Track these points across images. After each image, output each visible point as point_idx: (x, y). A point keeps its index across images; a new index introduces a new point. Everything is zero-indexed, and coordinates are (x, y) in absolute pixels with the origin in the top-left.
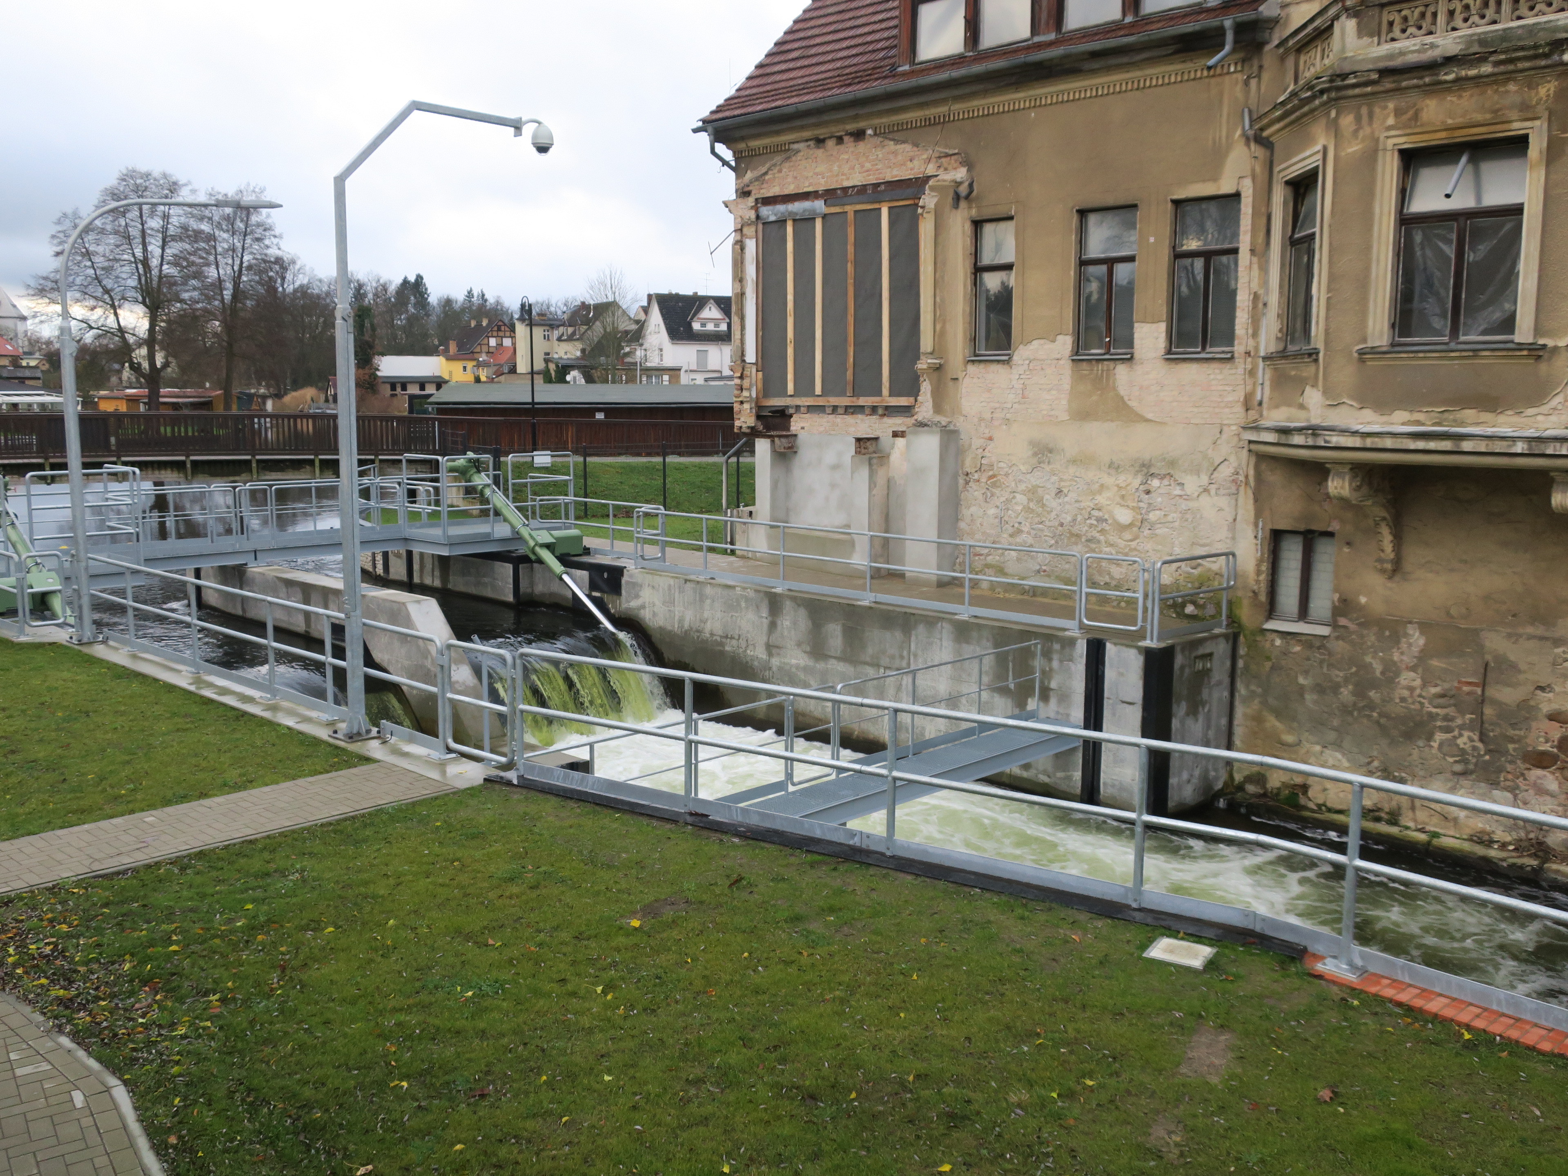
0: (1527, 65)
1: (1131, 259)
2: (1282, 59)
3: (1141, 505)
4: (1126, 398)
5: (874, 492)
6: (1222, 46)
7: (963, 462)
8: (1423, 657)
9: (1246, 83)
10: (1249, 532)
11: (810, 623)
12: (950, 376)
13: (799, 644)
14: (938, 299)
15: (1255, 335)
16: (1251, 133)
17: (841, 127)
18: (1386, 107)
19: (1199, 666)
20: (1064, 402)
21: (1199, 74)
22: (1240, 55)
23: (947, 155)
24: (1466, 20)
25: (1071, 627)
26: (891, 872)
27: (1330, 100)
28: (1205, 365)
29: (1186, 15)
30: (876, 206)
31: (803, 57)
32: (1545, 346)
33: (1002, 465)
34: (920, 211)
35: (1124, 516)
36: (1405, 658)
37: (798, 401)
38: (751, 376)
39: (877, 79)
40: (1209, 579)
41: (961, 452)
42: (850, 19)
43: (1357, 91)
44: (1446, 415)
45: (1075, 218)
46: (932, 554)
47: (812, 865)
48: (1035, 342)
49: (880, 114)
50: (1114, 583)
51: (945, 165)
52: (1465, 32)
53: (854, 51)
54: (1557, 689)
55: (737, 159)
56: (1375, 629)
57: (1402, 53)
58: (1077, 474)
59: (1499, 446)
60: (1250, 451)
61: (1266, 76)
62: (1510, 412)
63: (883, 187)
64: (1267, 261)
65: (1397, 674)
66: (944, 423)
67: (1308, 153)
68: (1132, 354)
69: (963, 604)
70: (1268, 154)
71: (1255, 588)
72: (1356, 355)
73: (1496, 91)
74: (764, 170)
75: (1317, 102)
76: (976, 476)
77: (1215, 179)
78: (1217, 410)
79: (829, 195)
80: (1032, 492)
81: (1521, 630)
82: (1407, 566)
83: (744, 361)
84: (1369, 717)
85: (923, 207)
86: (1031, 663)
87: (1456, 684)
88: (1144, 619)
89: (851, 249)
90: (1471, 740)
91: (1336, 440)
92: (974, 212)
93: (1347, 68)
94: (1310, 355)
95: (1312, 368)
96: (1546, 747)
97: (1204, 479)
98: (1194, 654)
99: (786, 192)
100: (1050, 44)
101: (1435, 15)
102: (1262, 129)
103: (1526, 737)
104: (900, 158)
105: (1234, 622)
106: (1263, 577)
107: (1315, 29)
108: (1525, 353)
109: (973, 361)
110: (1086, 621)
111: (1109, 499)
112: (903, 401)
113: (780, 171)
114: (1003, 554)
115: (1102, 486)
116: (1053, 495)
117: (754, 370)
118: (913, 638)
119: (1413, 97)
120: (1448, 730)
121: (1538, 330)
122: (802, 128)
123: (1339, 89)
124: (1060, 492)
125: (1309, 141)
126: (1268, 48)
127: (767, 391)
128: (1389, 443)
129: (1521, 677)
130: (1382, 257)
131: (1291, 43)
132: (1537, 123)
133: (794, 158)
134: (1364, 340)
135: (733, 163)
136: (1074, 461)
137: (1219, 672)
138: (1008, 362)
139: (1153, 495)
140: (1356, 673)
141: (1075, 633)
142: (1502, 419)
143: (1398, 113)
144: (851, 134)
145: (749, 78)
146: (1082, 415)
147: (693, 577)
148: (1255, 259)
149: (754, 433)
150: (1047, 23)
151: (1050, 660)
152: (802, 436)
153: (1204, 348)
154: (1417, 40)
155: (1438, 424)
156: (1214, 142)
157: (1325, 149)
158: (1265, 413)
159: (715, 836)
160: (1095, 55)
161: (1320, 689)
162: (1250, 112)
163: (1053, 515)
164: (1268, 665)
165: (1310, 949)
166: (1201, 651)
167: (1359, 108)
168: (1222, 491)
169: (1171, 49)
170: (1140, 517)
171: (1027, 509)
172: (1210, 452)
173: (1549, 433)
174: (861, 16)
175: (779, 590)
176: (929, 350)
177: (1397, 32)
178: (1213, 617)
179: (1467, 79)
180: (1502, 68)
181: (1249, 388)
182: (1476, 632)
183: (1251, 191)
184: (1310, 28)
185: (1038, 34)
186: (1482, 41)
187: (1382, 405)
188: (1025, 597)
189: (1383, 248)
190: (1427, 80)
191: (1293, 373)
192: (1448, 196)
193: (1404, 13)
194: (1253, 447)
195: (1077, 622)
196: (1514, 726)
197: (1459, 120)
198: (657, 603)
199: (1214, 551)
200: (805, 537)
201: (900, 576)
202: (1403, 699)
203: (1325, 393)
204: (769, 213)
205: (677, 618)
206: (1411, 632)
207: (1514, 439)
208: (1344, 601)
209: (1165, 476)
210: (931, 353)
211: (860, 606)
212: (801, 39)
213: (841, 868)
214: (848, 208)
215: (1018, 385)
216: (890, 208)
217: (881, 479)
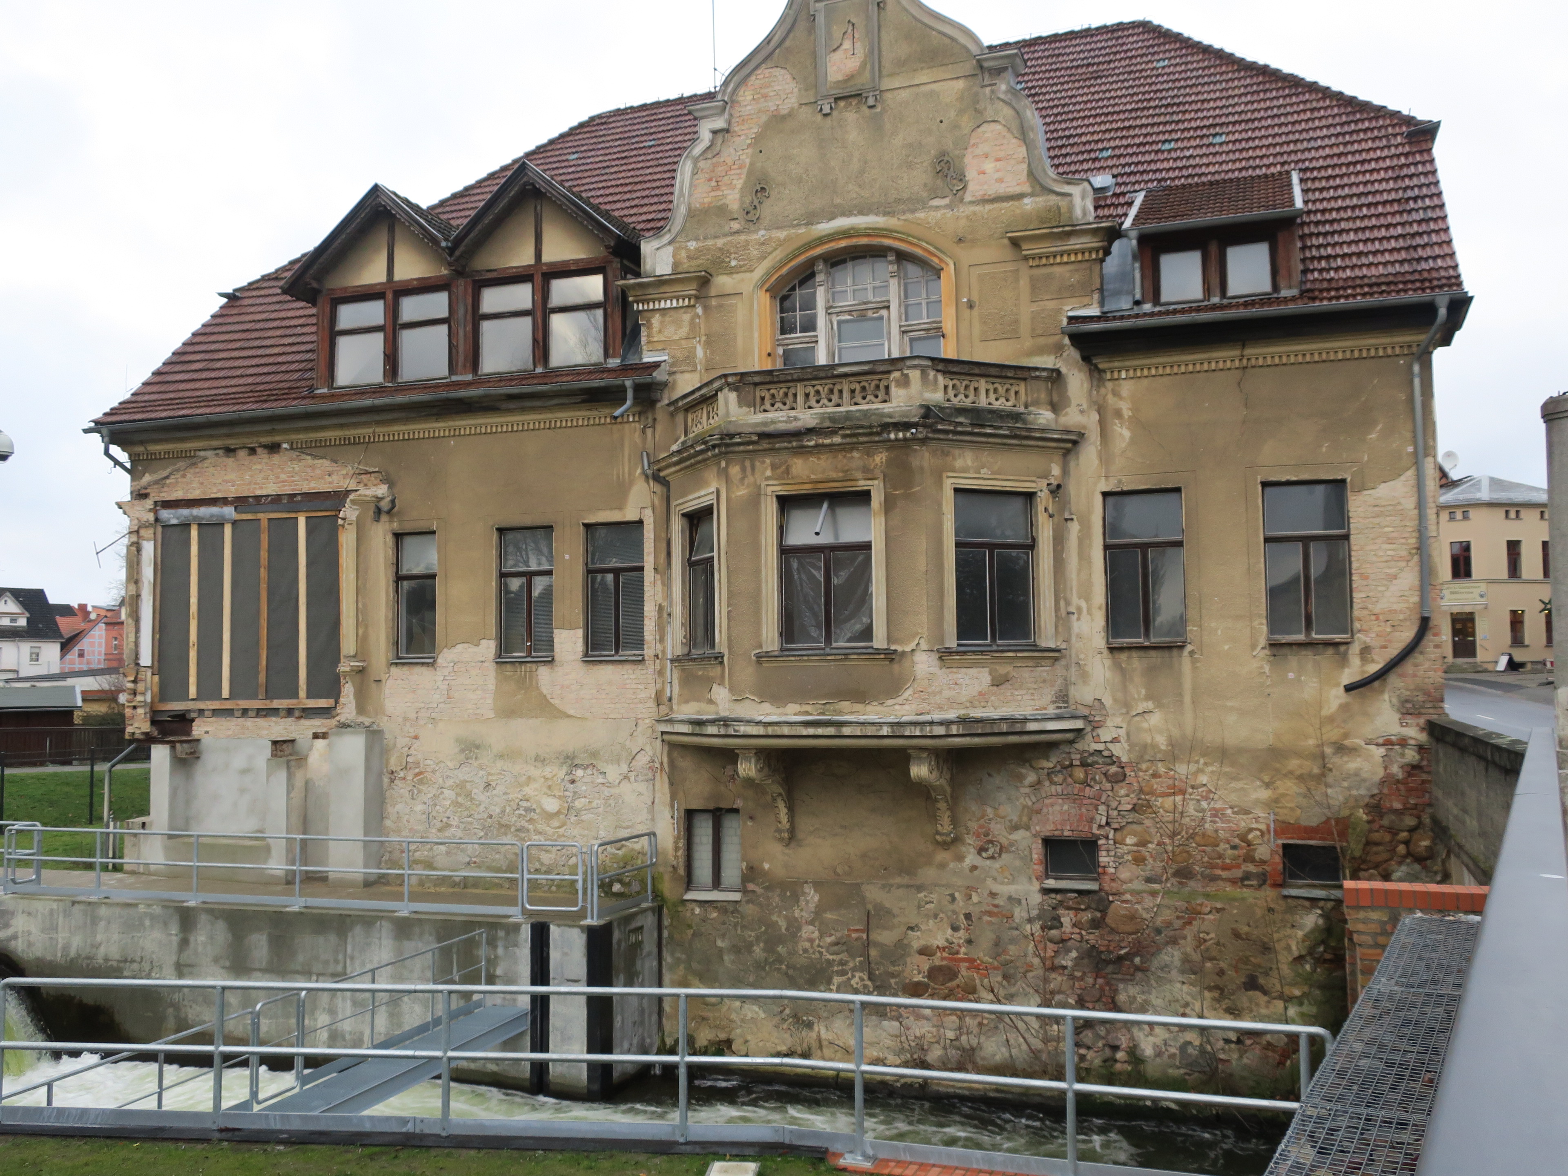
0: (865, 439)
1: (549, 573)
2: (672, 415)
3: (567, 793)
4: (549, 697)
5: (292, 795)
6: (624, 400)
7: (388, 761)
8: (818, 912)
9: (643, 431)
10: (667, 814)
11: (230, 937)
12: (372, 678)
13: (216, 960)
14: (360, 605)
15: (662, 640)
16: (649, 472)
17: (255, 440)
18: (764, 462)
19: (633, 939)
20: (489, 701)
21: (603, 421)
22: (638, 409)
23: (367, 473)
24: (818, 402)
25: (514, 914)
26: (453, 1151)
27: (721, 453)
28: (620, 666)
29: (590, 372)
30: (293, 515)
31: (208, 370)
32: (896, 651)
33: (428, 762)
34: (340, 522)
35: (551, 805)
36: (804, 914)
37: (201, 705)
38: (145, 680)
39: (295, 399)
40: (632, 858)
41: (385, 752)
42: (256, 339)
43: (742, 448)
44: (828, 706)
45: (495, 536)
46: (358, 854)
47: (372, 1157)
48: (460, 647)
49: (298, 431)
50: (544, 869)
51: (365, 481)
52: (818, 410)
53: (266, 370)
54: (923, 927)
55: (132, 461)
56: (778, 891)
57: (773, 422)
58: (505, 768)
59: (871, 730)
60: (663, 741)
61: (659, 428)
62: (875, 703)
63: (299, 498)
64: (670, 578)
65: (799, 929)
66: (367, 724)
67: (703, 493)
68: (553, 657)
69: (403, 900)
70: (665, 490)
71: (675, 863)
72: (754, 658)
73: (845, 457)
74: (165, 473)
75: (710, 454)
76: (402, 774)
77: (620, 508)
78: (632, 706)
79: (240, 502)
80: (461, 787)
81: (891, 881)
82: (800, 835)
83: (138, 664)
84: (779, 969)
85: (343, 519)
86: (475, 952)
87: (846, 932)
88: (585, 900)
89: (264, 555)
90: (862, 979)
91: (743, 729)
92: (395, 526)
93: (732, 430)
94: (716, 658)
95: (718, 669)
96: (919, 978)
97: (624, 768)
98: (628, 928)
99: (190, 496)
100: (468, 384)
101: (795, 395)
102: (659, 470)
103: (903, 971)
104: (318, 471)
105: (657, 896)
106: (680, 853)
107: (702, 396)
108: (882, 656)
109: (396, 664)
110: (528, 907)
111: (536, 789)
112: (322, 703)
113: (184, 476)
114: (431, 849)
115: (529, 778)
116: (481, 788)
117: (149, 673)
118: (349, 940)
119: (784, 456)
120: (843, 973)
121: (889, 639)
122: (211, 437)
123: (727, 445)
124: (488, 785)
125: (702, 483)
126: (659, 405)
127: (163, 694)
128: (786, 731)
129: (896, 921)
130: (770, 580)
131: (680, 404)
132: (876, 482)
133: (200, 465)
134: (761, 647)
135: (128, 465)
136: (501, 756)
137: (649, 945)
138: (432, 665)
139: (578, 784)
140: (765, 932)
141: (519, 919)
142: (869, 708)
143: (774, 467)
144: (265, 447)
145: (145, 384)
146: (508, 712)
147: (82, 898)
148: (658, 577)
149: (149, 740)
150: (465, 366)
151: (495, 947)
152: (206, 741)
153: (617, 652)
154: (784, 413)
155: (823, 714)
156: (618, 477)
157: (718, 492)
158: (675, 707)
159: (256, 1148)
160: (511, 397)
161: (736, 949)
162: (648, 455)
163: (482, 808)
164: (690, 932)
165: (831, 1150)
166: (634, 925)
167: (744, 461)
168: (640, 778)
169: (578, 399)
170: (566, 805)
171: (456, 804)
172: (628, 743)
173: (905, 719)
174: (269, 337)
175: (192, 904)
176: (352, 653)
177: (767, 406)
178: (638, 893)
179: (823, 445)
180: (848, 440)
181: (659, 686)
182: (858, 885)
183: (652, 519)
184: (697, 395)
185: (456, 374)
186: (832, 418)
187: (778, 699)
188: (456, 890)
189: (770, 572)
190: (794, 444)
191: (700, 673)
192: (817, 534)
193: (772, 391)
194: (666, 737)
195: (520, 908)
196: (893, 963)
197: (820, 476)
198: (34, 930)
199: (636, 833)
200: (212, 846)
201: (321, 879)
202: (805, 951)
203: (732, 690)
204: (169, 516)
205: (60, 946)
206: (807, 891)
207: (880, 724)
208: (751, 868)
209: (588, 766)
210: (354, 657)
211: (289, 913)
212: (203, 352)
213: (401, 1155)
214: (260, 516)
215: (443, 686)
216: (307, 518)
217: (299, 782)
